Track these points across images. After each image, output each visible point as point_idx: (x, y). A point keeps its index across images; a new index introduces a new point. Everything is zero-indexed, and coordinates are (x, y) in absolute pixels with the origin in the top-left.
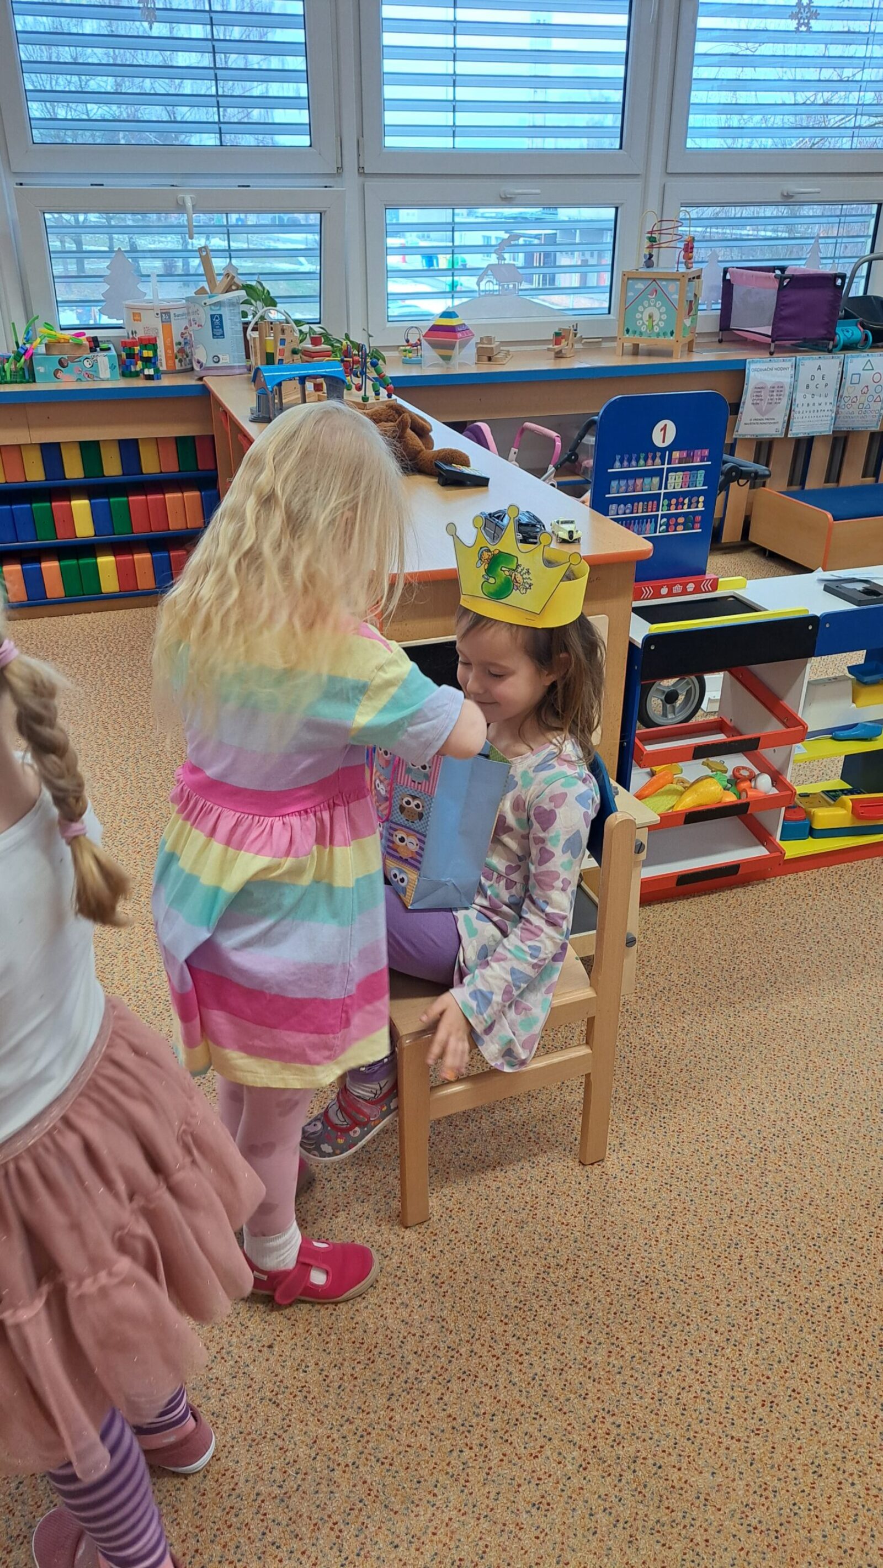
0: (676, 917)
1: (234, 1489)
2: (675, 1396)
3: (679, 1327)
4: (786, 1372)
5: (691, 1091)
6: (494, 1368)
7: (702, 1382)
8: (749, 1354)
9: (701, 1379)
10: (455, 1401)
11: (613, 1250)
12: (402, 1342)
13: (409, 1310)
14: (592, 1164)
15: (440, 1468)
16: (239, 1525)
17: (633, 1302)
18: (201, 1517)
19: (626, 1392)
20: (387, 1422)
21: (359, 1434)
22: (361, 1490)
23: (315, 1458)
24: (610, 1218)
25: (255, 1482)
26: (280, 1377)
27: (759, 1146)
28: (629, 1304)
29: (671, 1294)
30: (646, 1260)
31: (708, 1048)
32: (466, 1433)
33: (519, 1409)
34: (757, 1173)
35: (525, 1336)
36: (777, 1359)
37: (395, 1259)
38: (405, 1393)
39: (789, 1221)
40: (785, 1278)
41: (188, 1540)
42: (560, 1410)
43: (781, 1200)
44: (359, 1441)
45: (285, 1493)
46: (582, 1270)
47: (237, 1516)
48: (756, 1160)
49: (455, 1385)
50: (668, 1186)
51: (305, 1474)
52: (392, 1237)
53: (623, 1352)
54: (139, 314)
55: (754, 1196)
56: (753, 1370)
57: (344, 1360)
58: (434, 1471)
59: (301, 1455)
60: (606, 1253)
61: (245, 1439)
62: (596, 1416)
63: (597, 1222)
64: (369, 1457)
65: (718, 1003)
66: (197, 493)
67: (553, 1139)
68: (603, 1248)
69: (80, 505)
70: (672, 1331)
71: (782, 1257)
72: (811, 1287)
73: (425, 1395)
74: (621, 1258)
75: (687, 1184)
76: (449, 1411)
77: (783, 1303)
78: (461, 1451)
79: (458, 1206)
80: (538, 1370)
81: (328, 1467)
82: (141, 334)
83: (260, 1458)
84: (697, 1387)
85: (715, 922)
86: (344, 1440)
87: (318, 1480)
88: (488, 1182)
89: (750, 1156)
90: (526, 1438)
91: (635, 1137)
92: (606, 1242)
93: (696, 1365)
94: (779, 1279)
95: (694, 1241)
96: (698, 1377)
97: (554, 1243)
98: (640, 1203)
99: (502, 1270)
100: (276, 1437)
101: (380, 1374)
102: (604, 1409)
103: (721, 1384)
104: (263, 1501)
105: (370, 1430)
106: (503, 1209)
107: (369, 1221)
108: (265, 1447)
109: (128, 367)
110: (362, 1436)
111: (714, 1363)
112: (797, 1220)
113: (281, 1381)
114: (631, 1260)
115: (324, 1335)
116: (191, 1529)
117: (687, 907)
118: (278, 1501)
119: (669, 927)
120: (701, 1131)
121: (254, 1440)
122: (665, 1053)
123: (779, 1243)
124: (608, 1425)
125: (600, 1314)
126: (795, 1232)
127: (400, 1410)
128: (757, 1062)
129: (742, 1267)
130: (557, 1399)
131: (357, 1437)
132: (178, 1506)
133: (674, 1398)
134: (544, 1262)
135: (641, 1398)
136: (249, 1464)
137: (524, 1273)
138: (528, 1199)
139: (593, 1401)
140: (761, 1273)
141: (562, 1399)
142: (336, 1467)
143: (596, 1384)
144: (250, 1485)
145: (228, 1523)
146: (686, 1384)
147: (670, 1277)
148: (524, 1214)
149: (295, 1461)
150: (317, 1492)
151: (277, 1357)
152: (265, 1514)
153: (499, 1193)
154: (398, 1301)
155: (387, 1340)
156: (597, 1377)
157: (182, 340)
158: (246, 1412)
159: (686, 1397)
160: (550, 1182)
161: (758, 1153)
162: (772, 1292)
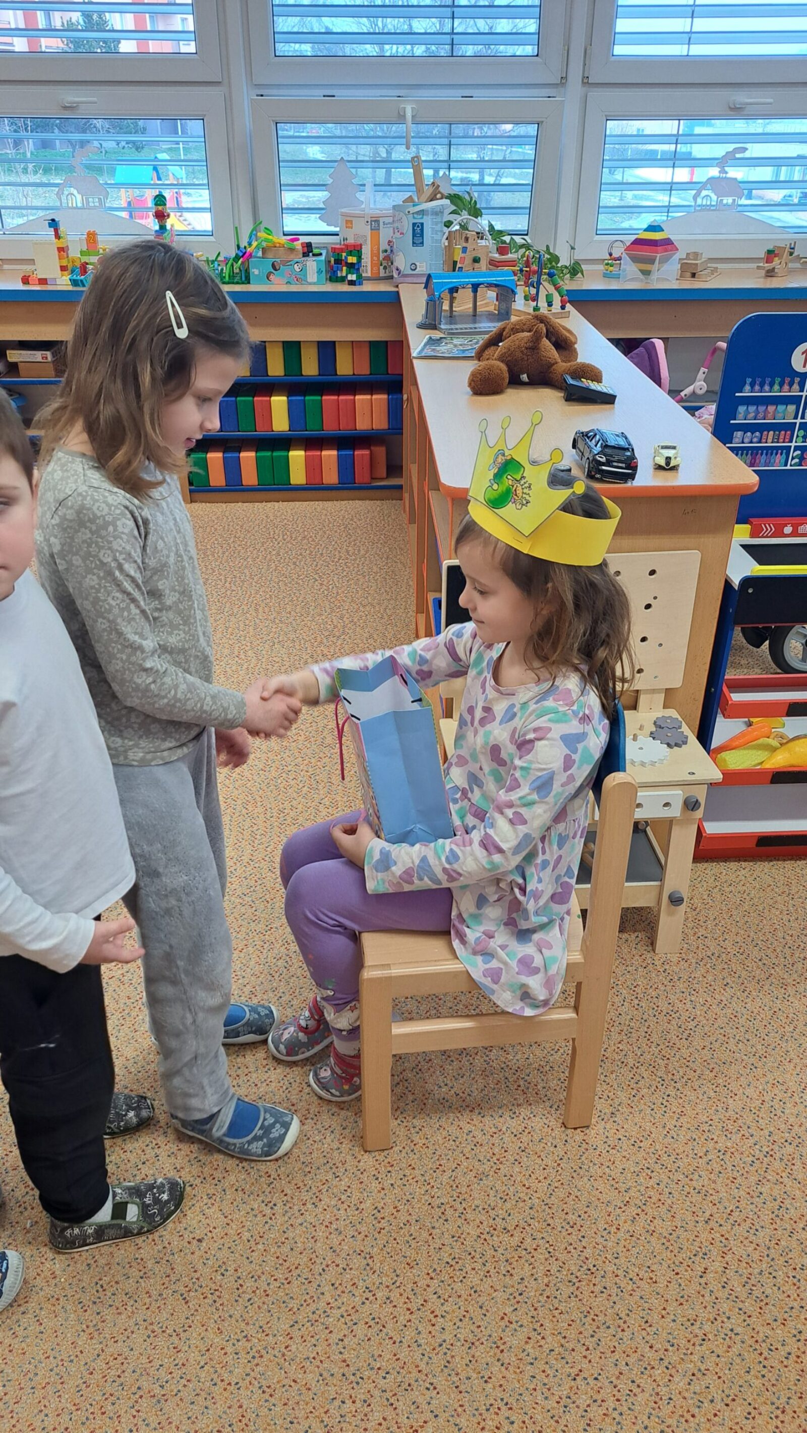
0: (750, 879)
1: (119, 1376)
2: (583, 1406)
3: (612, 1331)
4: (715, 1415)
5: (708, 1072)
6: (405, 1322)
7: (618, 1400)
8: (680, 1382)
9: (618, 1395)
10: (354, 1346)
11: (567, 1227)
12: (324, 1270)
13: (340, 1238)
14: (575, 1129)
15: (317, 1414)
16: (112, 1415)
17: (572, 1289)
18: (82, 1396)
19: (532, 1386)
20: (283, 1350)
21: (251, 1354)
22: (235, 1413)
23: (203, 1367)
24: (575, 1192)
25: (141, 1375)
26: (197, 1275)
27: (765, 1149)
28: (566, 1290)
29: (615, 1290)
30: (600, 1247)
31: (742, 1029)
32: (354, 1385)
33: (415, 1374)
34: (753, 1179)
35: (446, 1297)
36: (710, 1397)
37: (345, 1182)
38: (309, 1324)
39: (773, 1242)
40: (749, 1306)
41: (63, 1415)
42: (457, 1387)
43: (771, 1216)
44: (249, 1362)
45: (164, 1395)
46: (529, 1240)
47: (113, 1404)
48: (757, 1164)
49: (360, 1330)
50: (649, 1172)
51: (188, 1381)
52: (349, 1158)
53: (542, 1342)
54: (351, 222)
55: (743, 1204)
56: (680, 1402)
57: (263, 1273)
58: (310, 1415)
59: (192, 1361)
60: (560, 1229)
61: (146, 1328)
62: (491, 1405)
63: (561, 1193)
64: (253, 1380)
65: (768, 982)
66: (384, 397)
67: (542, 1092)
68: (557, 1222)
69: (279, 401)
70: (602, 1333)
71: (753, 1281)
72: (774, 1325)
73: (328, 1331)
74: (573, 1239)
75: (671, 1175)
76: (346, 1356)
77: (737, 1334)
78: (343, 1402)
79: (424, 1141)
80: (448, 1336)
81: (212, 1380)
82: (351, 241)
83: (153, 1351)
84: (611, 1403)
85: (793, 892)
86: (236, 1357)
87: (198, 1391)
88: (461, 1124)
89: (751, 1158)
90: (413, 1407)
91: (630, 1110)
92: (564, 1216)
93: (618, 1378)
94: (741, 1305)
95: (659, 1239)
96: (616, 1393)
97: (508, 1205)
98: (613, 1183)
99: (446, 1220)
100: (174, 1334)
101: (291, 1298)
102: (502, 1400)
103: (637, 1408)
104: (141, 1397)
105: (263, 1352)
106: (467, 1155)
107: (333, 1136)
108: (161, 1342)
109: (335, 272)
110: (254, 1357)
111: (638, 1382)
112: (783, 1243)
113: (198, 1279)
114: (584, 1244)
115: (252, 1243)
116: (68, 1405)
117: (766, 870)
118: (154, 1401)
119: (740, 888)
120: (705, 1119)
121: (153, 1332)
122: (693, 1024)
123: (753, 1265)
124: (501, 1418)
125: (532, 1294)
126: (776, 1256)
127: (300, 1340)
128: (792, 1055)
129: (703, 1281)
130: (457, 1374)
131: (249, 1357)
132: (65, 1378)
133: (582, 1409)
134: (491, 1221)
135: (546, 1398)
136: (141, 1355)
137: (465, 1228)
138: (496, 1150)
139: (494, 1388)
140: (723, 1294)
141: (463, 1376)
142: (219, 1383)
143: (503, 1369)
144: (136, 1375)
145: (103, 1410)
146: (599, 1397)
147: (620, 1273)
148: (486, 1167)
149: (184, 1365)
150: (193, 1403)
151: (201, 1253)
152: (138, 1411)
153: (469, 1137)
154: (334, 1226)
155: (309, 1264)
156: (506, 1361)
157: (388, 248)
158: (157, 1301)
159: (596, 1412)
160: (525, 1138)
161: (761, 1157)
162: (729, 1318)
